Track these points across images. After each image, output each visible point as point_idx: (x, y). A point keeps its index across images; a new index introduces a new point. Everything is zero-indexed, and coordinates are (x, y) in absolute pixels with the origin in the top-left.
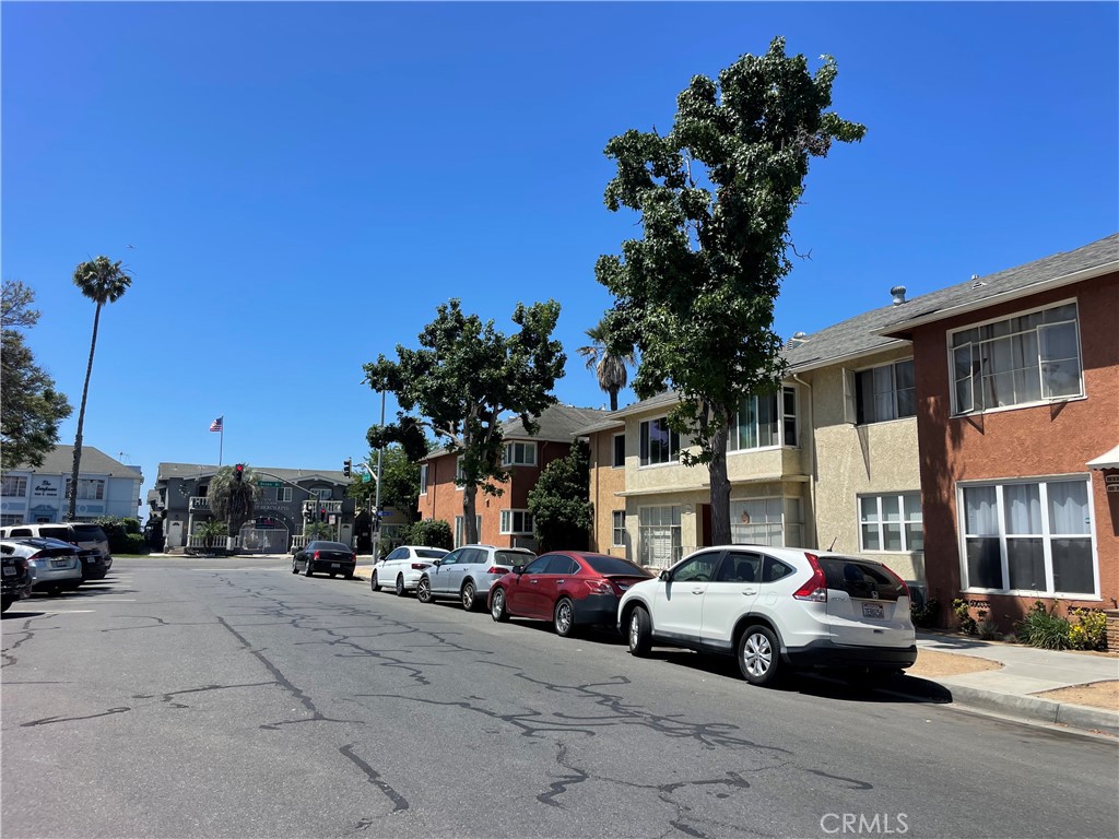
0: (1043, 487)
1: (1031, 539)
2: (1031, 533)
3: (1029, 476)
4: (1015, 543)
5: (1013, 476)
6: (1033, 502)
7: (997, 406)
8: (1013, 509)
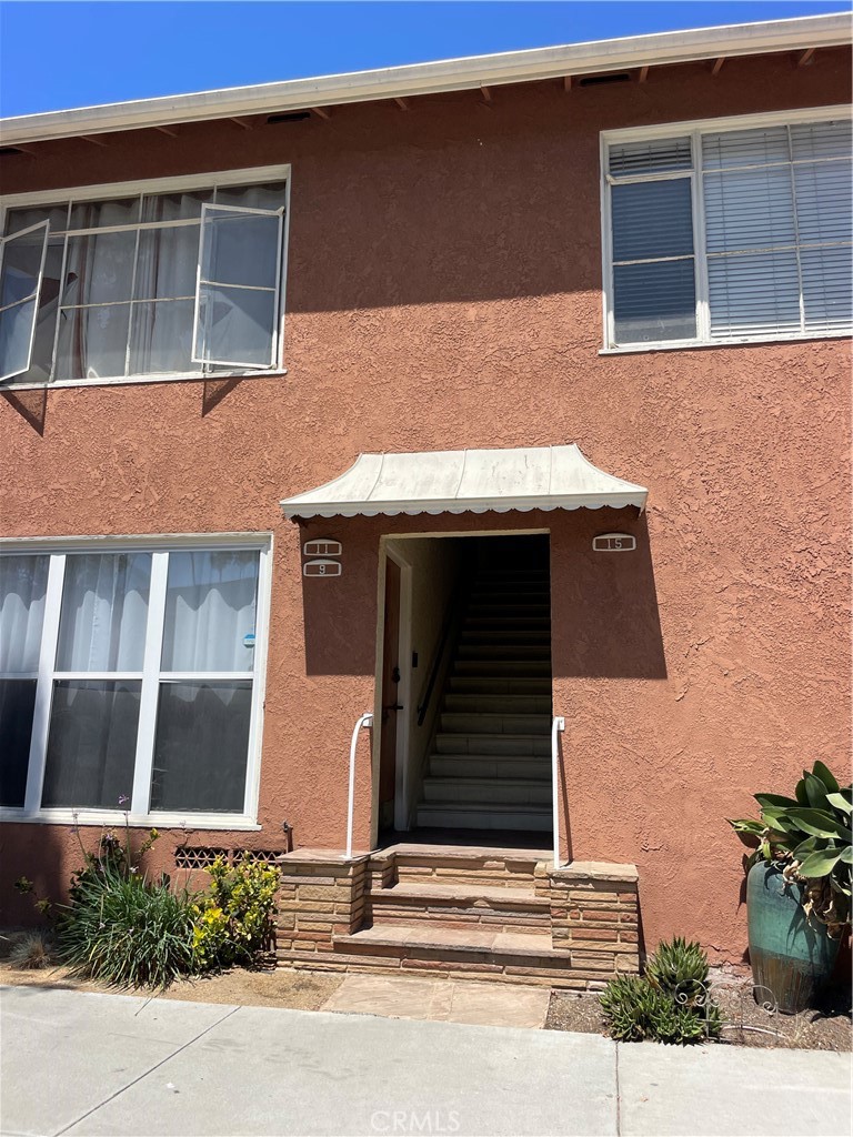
0: (160, 562)
1: (111, 684)
2: (113, 668)
3: (132, 534)
4: (72, 693)
5: (93, 535)
6: (131, 597)
7: (80, 373)
8: (81, 614)
